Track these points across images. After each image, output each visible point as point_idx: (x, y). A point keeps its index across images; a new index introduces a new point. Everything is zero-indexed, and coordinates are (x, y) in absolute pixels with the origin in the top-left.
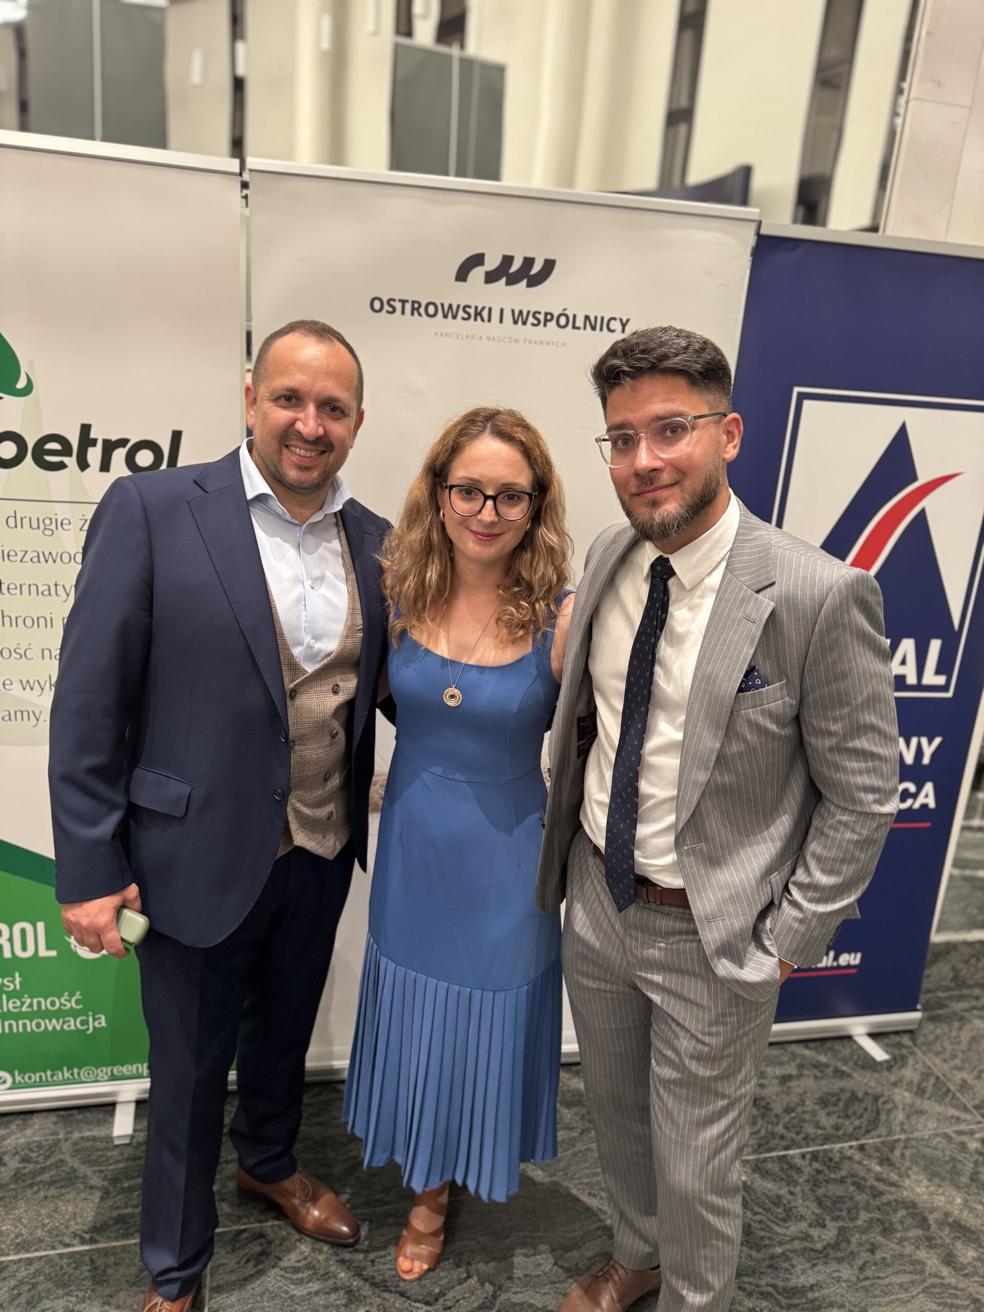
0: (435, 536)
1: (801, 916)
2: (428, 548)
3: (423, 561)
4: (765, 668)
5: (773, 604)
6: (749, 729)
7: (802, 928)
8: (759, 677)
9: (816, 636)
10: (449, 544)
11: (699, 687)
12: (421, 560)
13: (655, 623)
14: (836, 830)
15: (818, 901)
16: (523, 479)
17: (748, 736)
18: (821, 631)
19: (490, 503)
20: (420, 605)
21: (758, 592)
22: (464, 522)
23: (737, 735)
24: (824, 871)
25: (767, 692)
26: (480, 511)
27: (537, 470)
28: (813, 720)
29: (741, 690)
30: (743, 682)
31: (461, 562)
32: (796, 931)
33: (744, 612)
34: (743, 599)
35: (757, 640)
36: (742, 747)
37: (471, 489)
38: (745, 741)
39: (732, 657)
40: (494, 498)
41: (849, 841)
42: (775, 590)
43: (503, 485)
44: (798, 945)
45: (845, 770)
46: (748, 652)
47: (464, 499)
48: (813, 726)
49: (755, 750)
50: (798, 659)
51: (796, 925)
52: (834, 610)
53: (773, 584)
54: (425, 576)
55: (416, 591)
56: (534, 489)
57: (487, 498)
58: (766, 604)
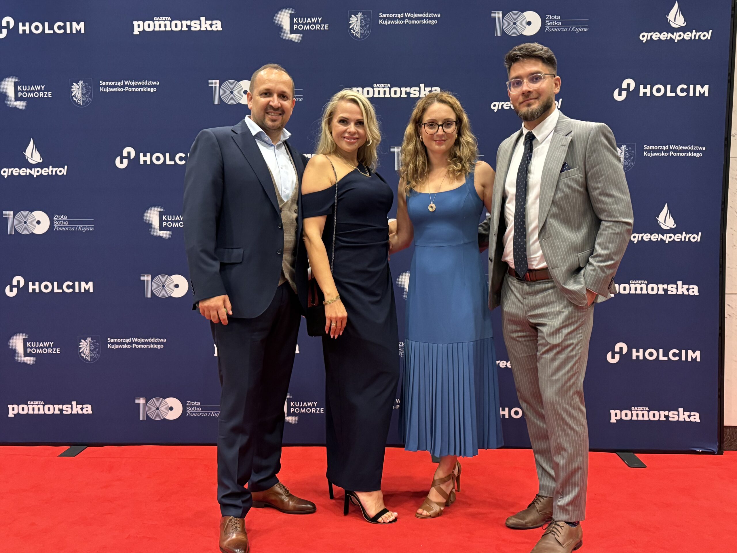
0: (419, 146)
1: (593, 268)
2: (416, 152)
3: (415, 158)
4: (569, 162)
5: (571, 138)
6: (565, 187)
7: (595, 273)
8: (568, 166)
9: (588, 147)
10: (425, 148)
11: (545, 174)
12: (414, 157)
13: (527, 155)
14: (605, 230)
15: (601, 261)
16: (452, 117)
17: (565, 190)
18: (590, 144)
19: (440, 127)
20: (415, 176)
21: (566, 136)
22: (431, 137)
23: (560, 190)
24: (602, 249)
25: (571, 171)
26: (437, 131)
27: (457, 113)
28: (592, 184)
29: (561, 172)
30: (561, 169)
31: (431, 155)
32: (592, 275)
33: (561, 143)
34: (561, 140)
35: (566, 151)
36: (562, 194)
37: (433, 124)
38: (563, 192)
39: (557, 160)
40: (442, 125)
41: (611, 233)
42: (572, 134)
43: (445, 119)
44: (593, 281)
45: (607, 204)
46: (564, 156)
47: (430, 128)
48: (592, 187)
49: (567, 196)
50: (582, 157)
51: (592, 273)
52: (594, 136)
53: (571, 132)
54: (416, 163)
55: (413, 170)
56: (456, 120)
57: (439, 126)
58: (569, 138)
